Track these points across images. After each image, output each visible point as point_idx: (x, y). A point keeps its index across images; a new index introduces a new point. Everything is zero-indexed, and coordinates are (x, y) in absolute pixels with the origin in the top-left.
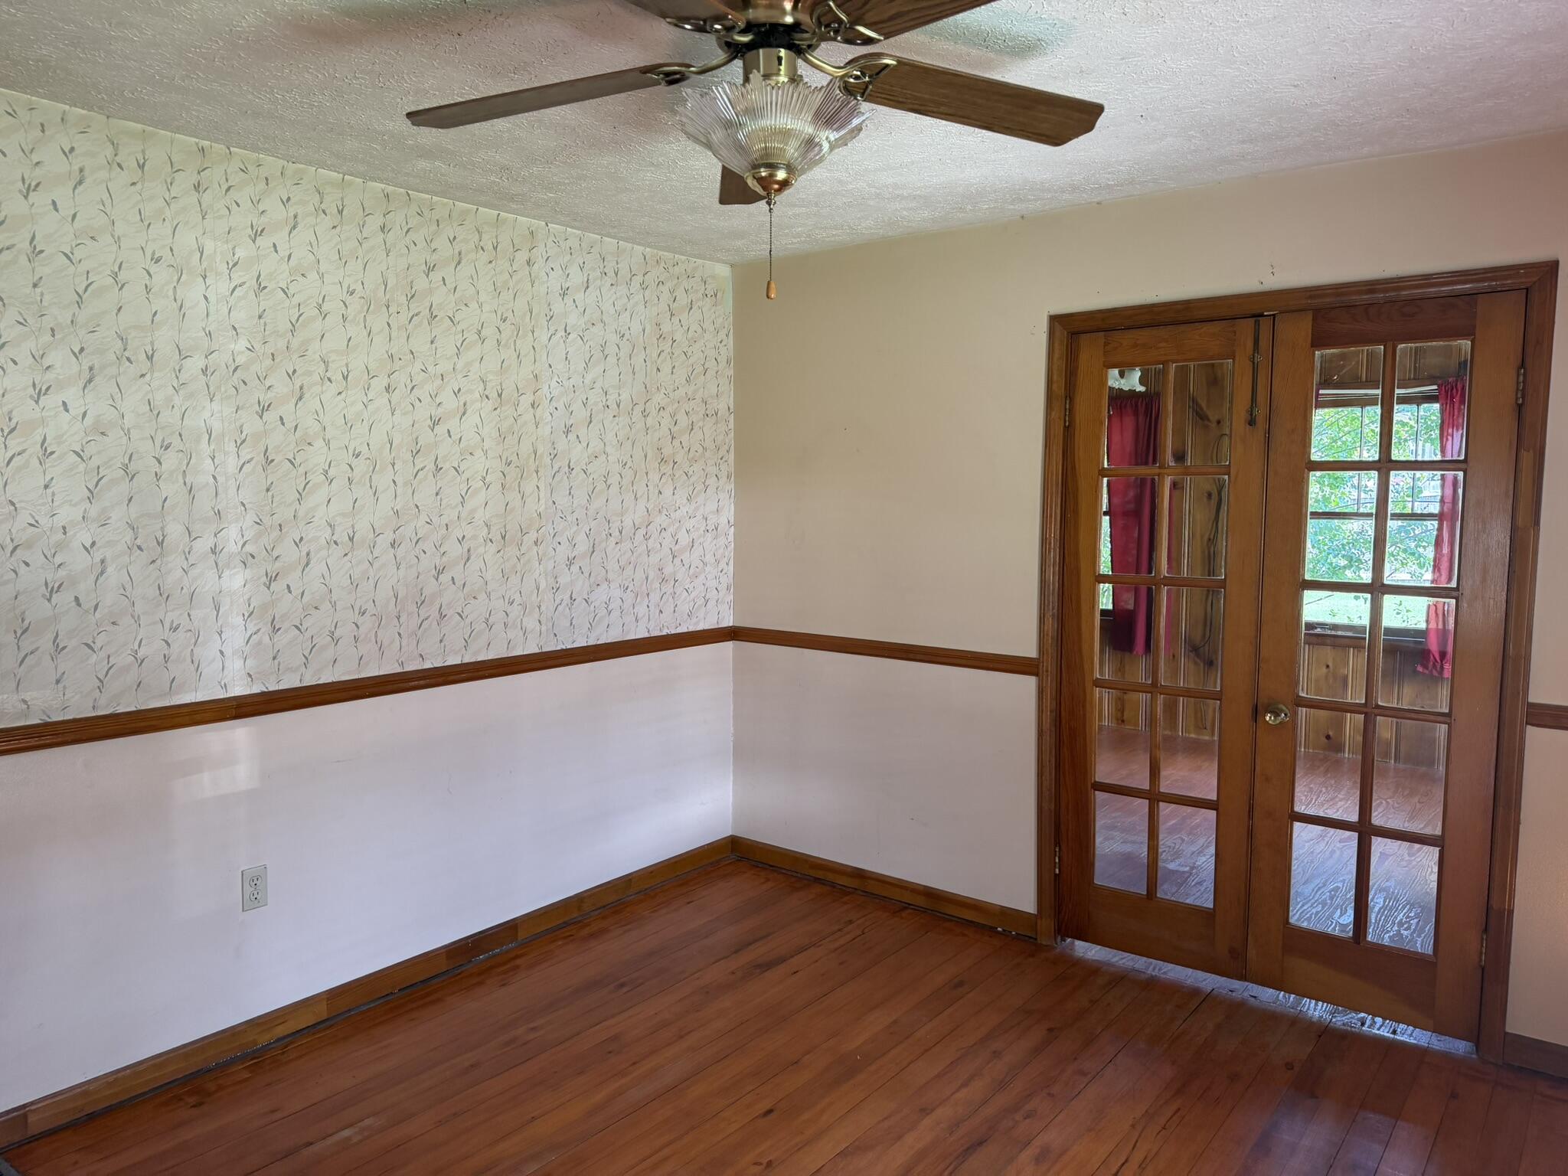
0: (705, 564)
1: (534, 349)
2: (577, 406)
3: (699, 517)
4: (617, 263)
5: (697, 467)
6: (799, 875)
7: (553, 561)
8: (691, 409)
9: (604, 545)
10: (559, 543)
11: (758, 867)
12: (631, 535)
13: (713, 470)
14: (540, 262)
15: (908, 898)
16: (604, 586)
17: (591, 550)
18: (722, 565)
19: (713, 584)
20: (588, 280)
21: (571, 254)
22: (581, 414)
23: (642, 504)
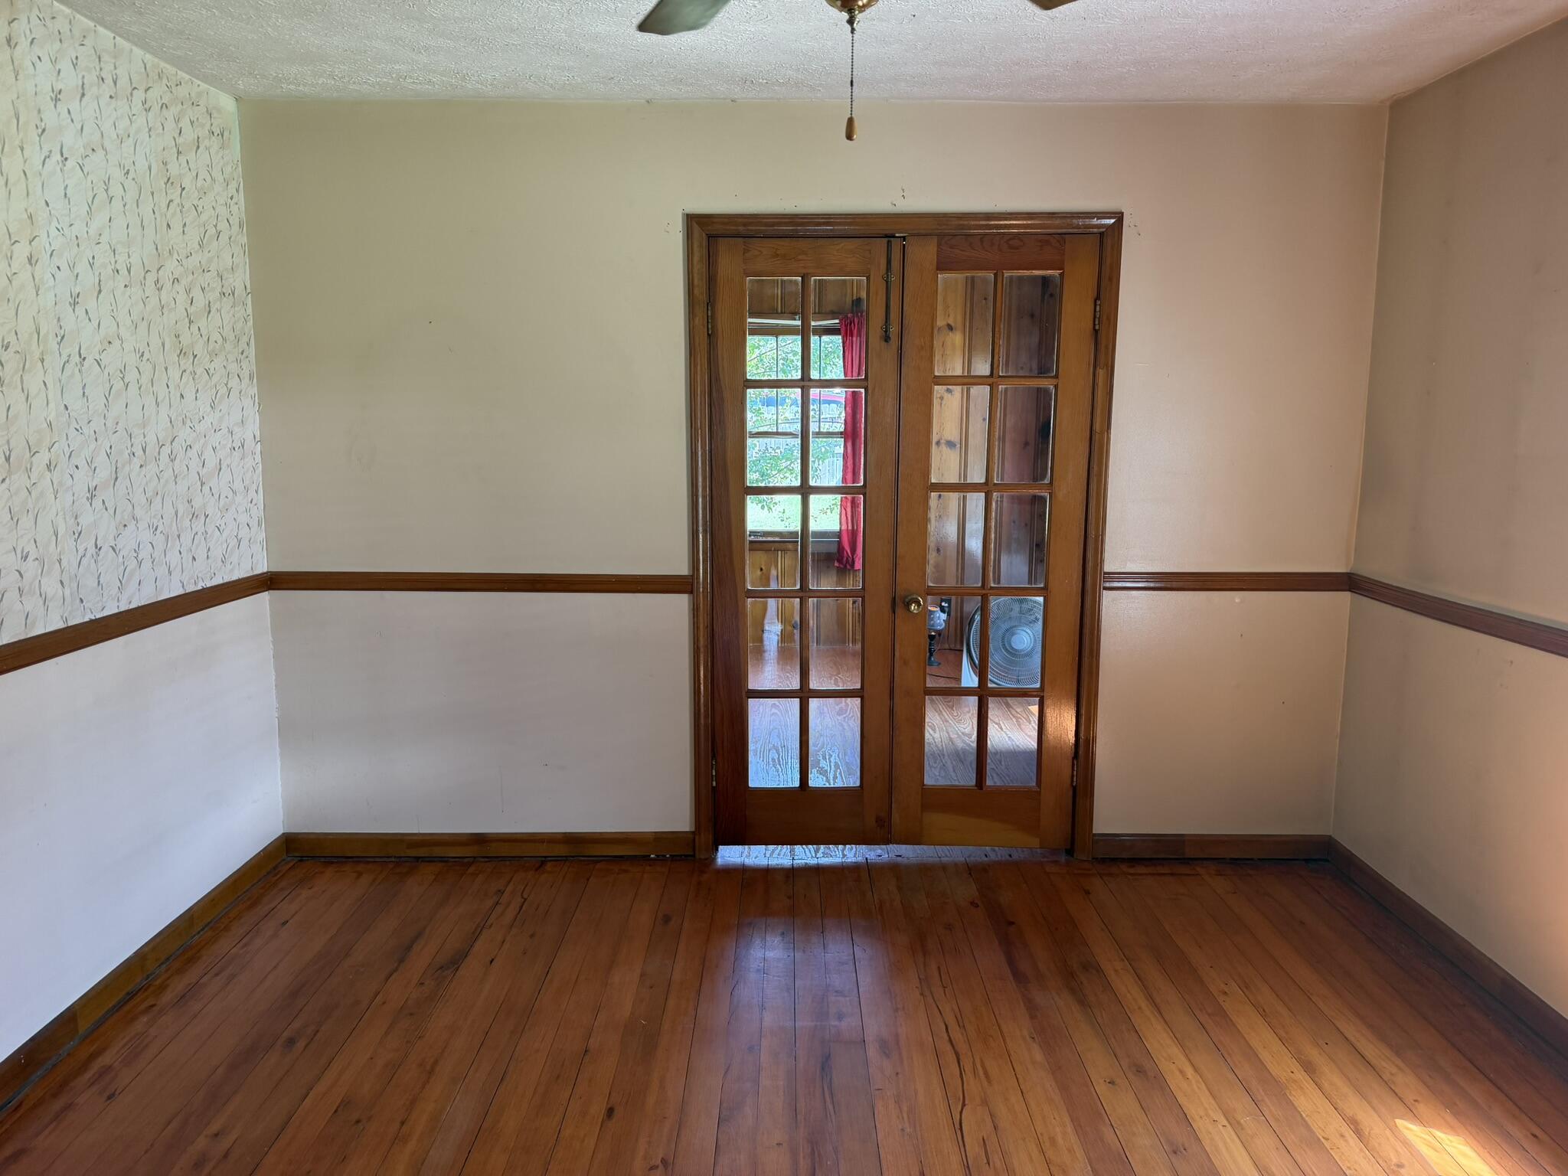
0: (234, 492)
1: (25, 174)
2: (82, 267)
3: (225, 431)
4: (115, 68)
5: (218, 363)
6: (393, 860)
7: (71, 493)
8: (207, 283)
9: (127, 468)
10: (77, 467)
11: (332, 863)
12: (156, 454)
13: (233, 367)
14: (23, 44)
15: (543, 850)
16: (131, 526)
17: (114, 476)
18: (252, 494)
19: (243, 518)
20: (83, 84)
21: (61, 41)
22: (88, 279)
23: (164, 410)
